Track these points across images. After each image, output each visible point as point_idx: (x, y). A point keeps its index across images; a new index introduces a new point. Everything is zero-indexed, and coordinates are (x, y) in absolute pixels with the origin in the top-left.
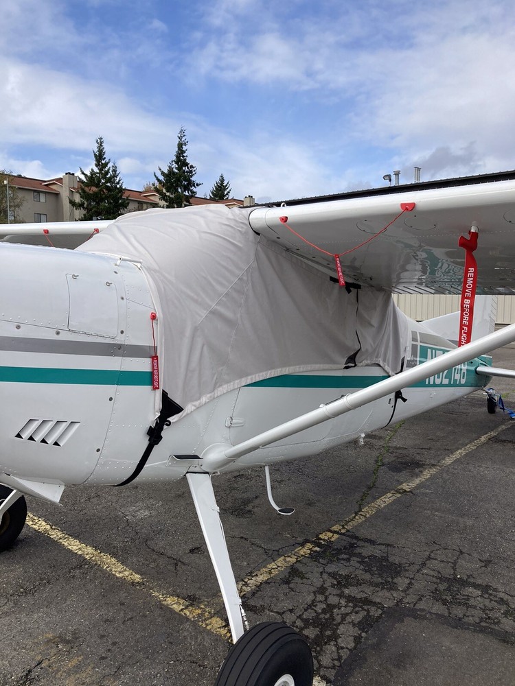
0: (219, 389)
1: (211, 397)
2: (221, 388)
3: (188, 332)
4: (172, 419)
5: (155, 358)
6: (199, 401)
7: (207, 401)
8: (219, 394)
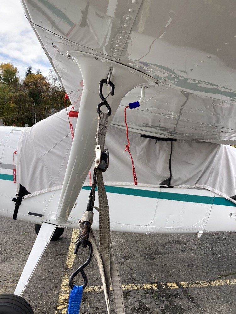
0: (54, 187)
1: (48, 190)
2: (55, 187)
3: (34, 160)
4: (25, 197)
5: (15, 170)
6: (40, 191)
7: (46, 191)
8: (54, 189)
